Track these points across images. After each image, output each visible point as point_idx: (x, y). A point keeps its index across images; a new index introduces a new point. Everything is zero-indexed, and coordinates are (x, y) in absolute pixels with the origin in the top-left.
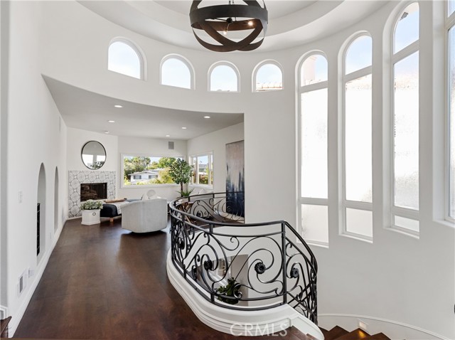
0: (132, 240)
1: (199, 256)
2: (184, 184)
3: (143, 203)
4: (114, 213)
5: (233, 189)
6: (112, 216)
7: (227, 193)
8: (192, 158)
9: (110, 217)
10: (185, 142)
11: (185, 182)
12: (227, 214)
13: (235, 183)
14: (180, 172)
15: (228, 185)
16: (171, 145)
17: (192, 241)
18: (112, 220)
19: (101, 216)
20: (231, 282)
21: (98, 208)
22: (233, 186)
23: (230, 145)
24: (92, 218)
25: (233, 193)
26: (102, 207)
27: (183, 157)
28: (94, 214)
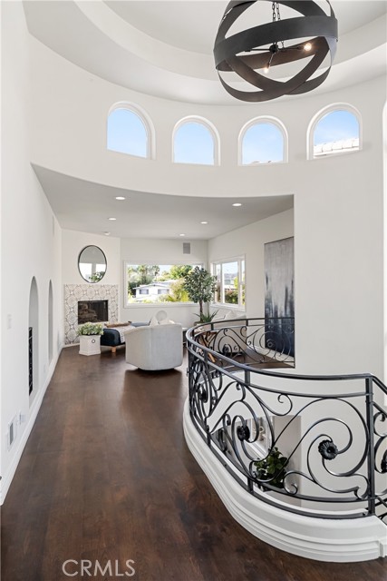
0: (138, 378)
1: (229, 417)
2: (203, 303)
3: (152, 329)
4: (116, 341)
5: (276, 312)
6: (114, 345)
7: (267, 318)
8: (215, 264)
9: (112, 345)
10: (205, 243)
11: (205, 301)
12: (268, 350)
13: (279, 303)
14: (198, 286)
15: (267, 306)
16: (187, 248)
17: (219, 393)
18: (114, 349)
19: (102, 344)
20: (273, 454)
21: (98, 334)
22: (276, 307)
23: (272, 245)
24: (91, 346)
25: (276, 318)
26: (102, 333)
27: (202, 265)
28: (94, 342)
